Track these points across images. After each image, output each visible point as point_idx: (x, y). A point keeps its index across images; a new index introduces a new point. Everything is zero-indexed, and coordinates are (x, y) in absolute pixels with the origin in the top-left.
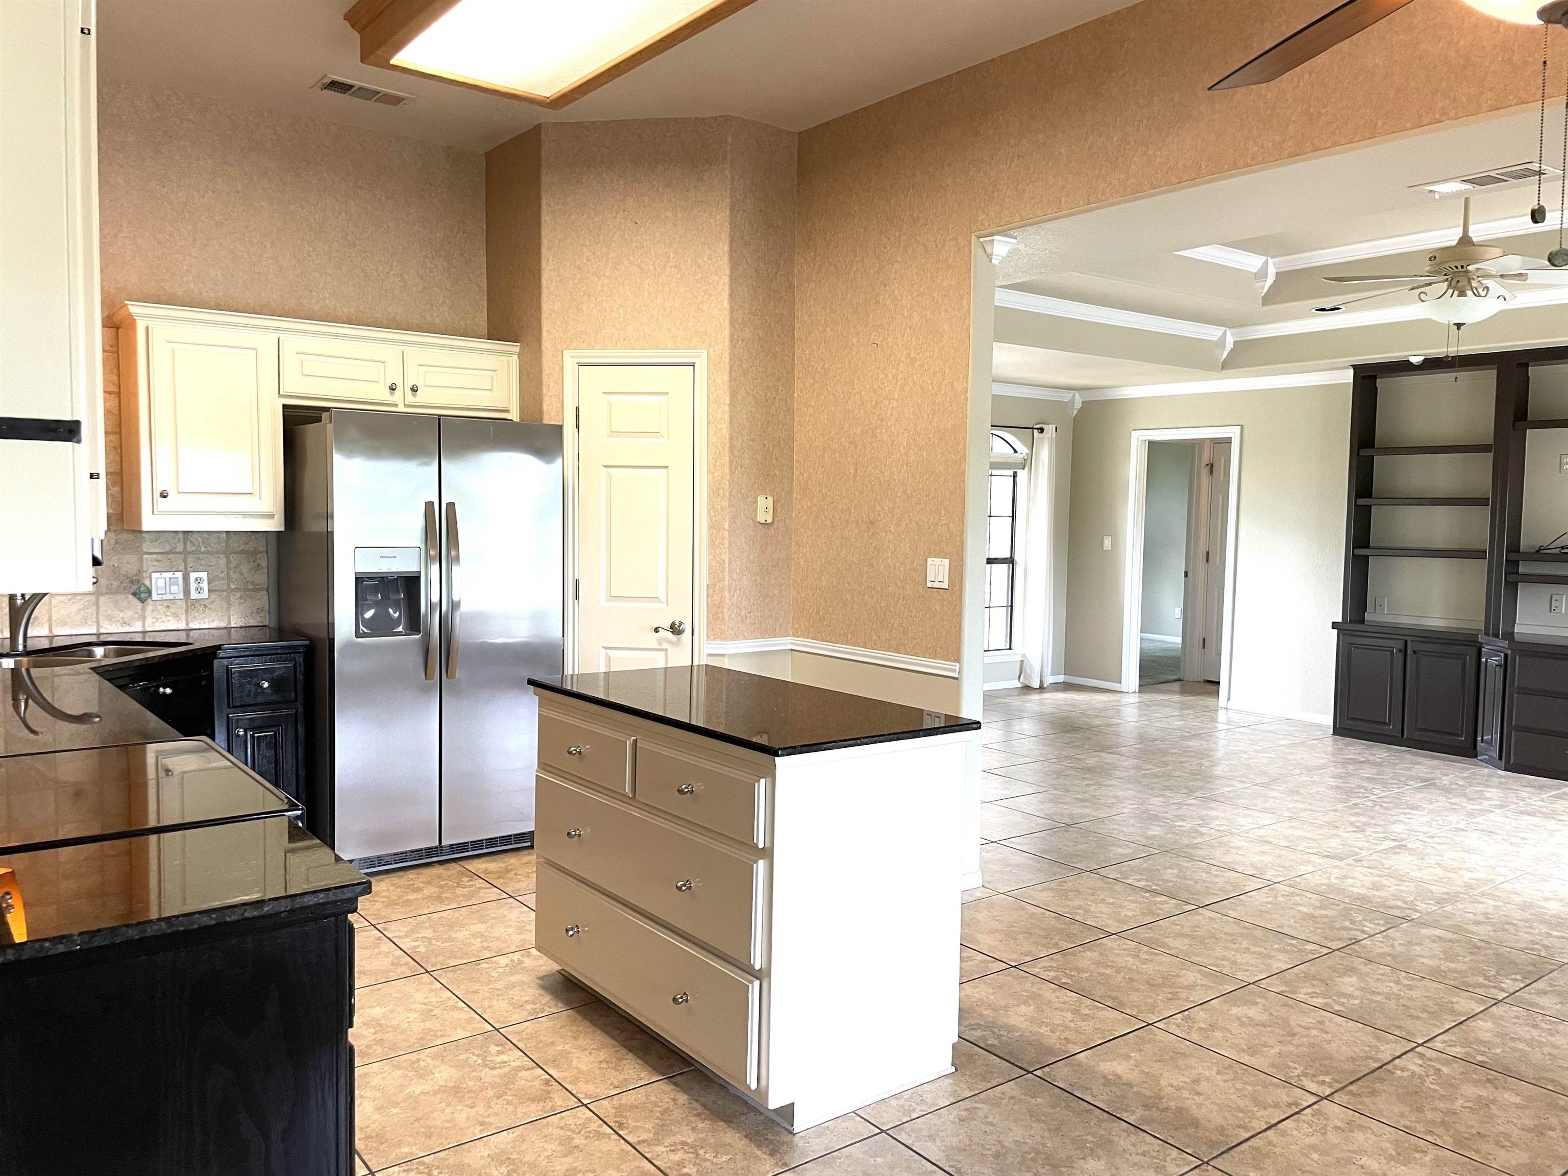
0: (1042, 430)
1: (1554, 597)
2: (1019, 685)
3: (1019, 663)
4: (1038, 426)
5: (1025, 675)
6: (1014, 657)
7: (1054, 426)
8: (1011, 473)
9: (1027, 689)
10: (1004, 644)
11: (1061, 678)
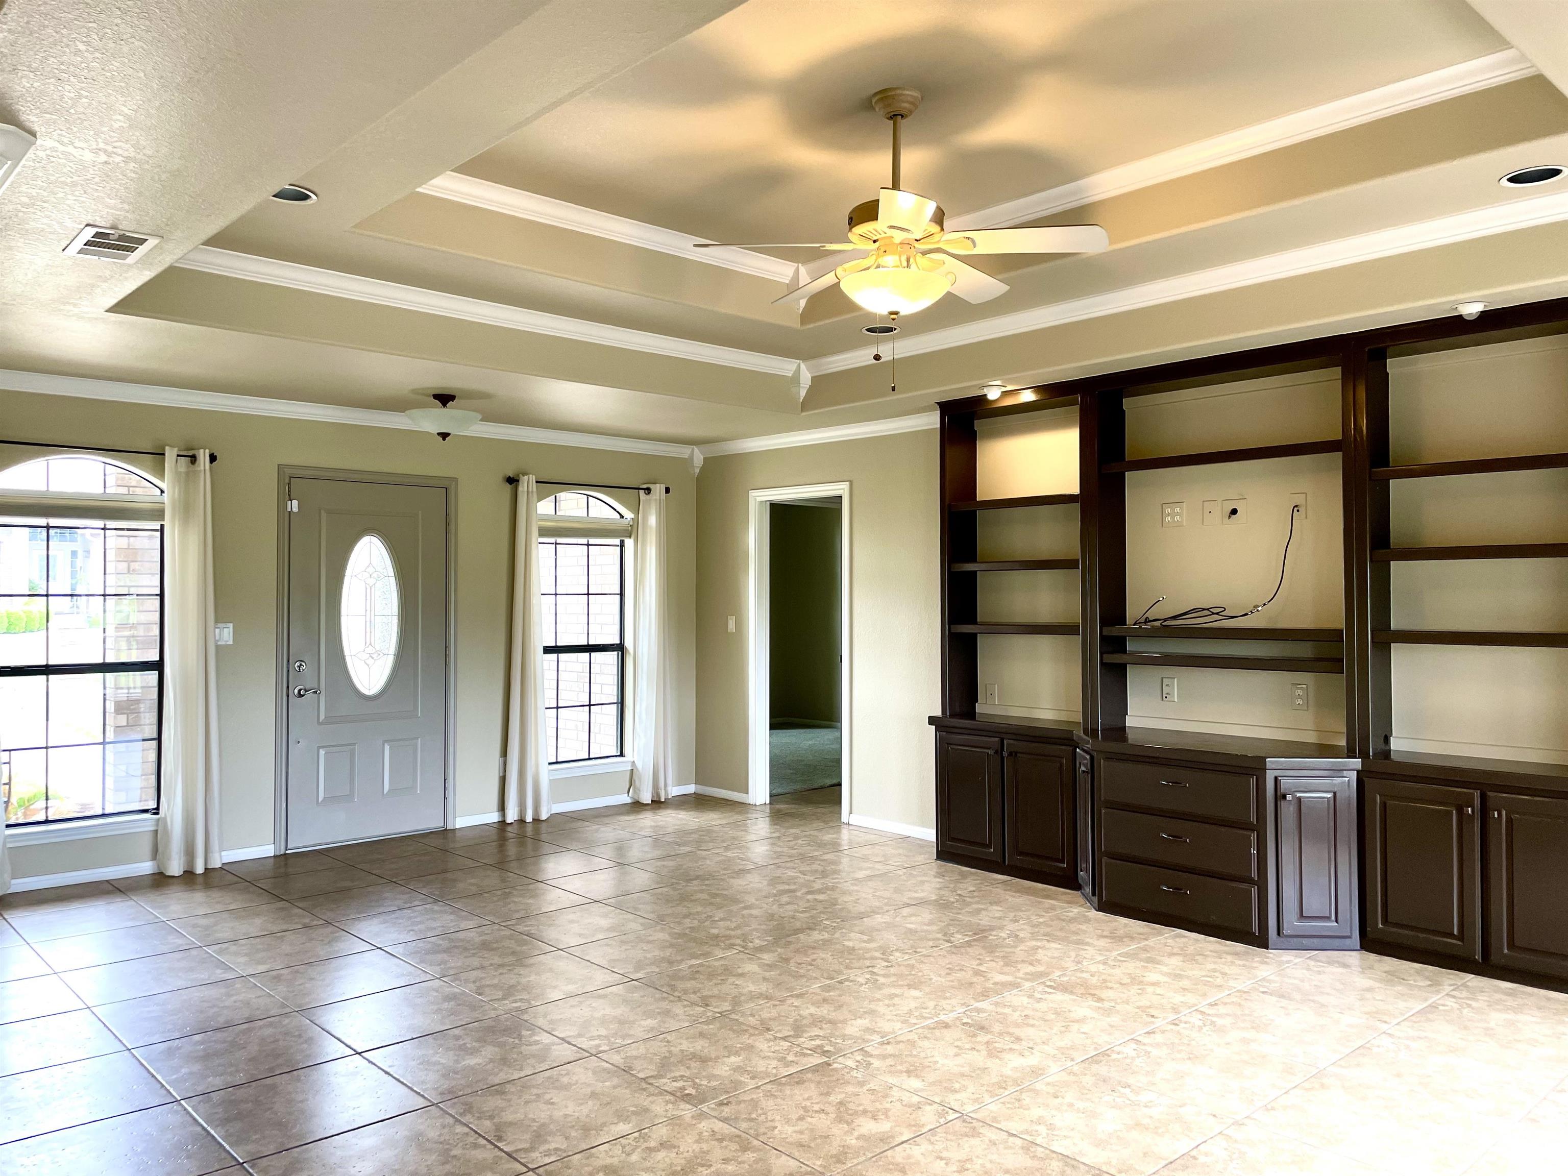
0: (649, 492)
1: (1166, 681)
2: (629, 800)
3: (629, 772)
4: (645, 486)
5: (635, 788)
6: (621, 766)
7: (663, 487)
8: (617, 541)
9: (637, 806)
10: (614, 751)
11: (691, 789)
